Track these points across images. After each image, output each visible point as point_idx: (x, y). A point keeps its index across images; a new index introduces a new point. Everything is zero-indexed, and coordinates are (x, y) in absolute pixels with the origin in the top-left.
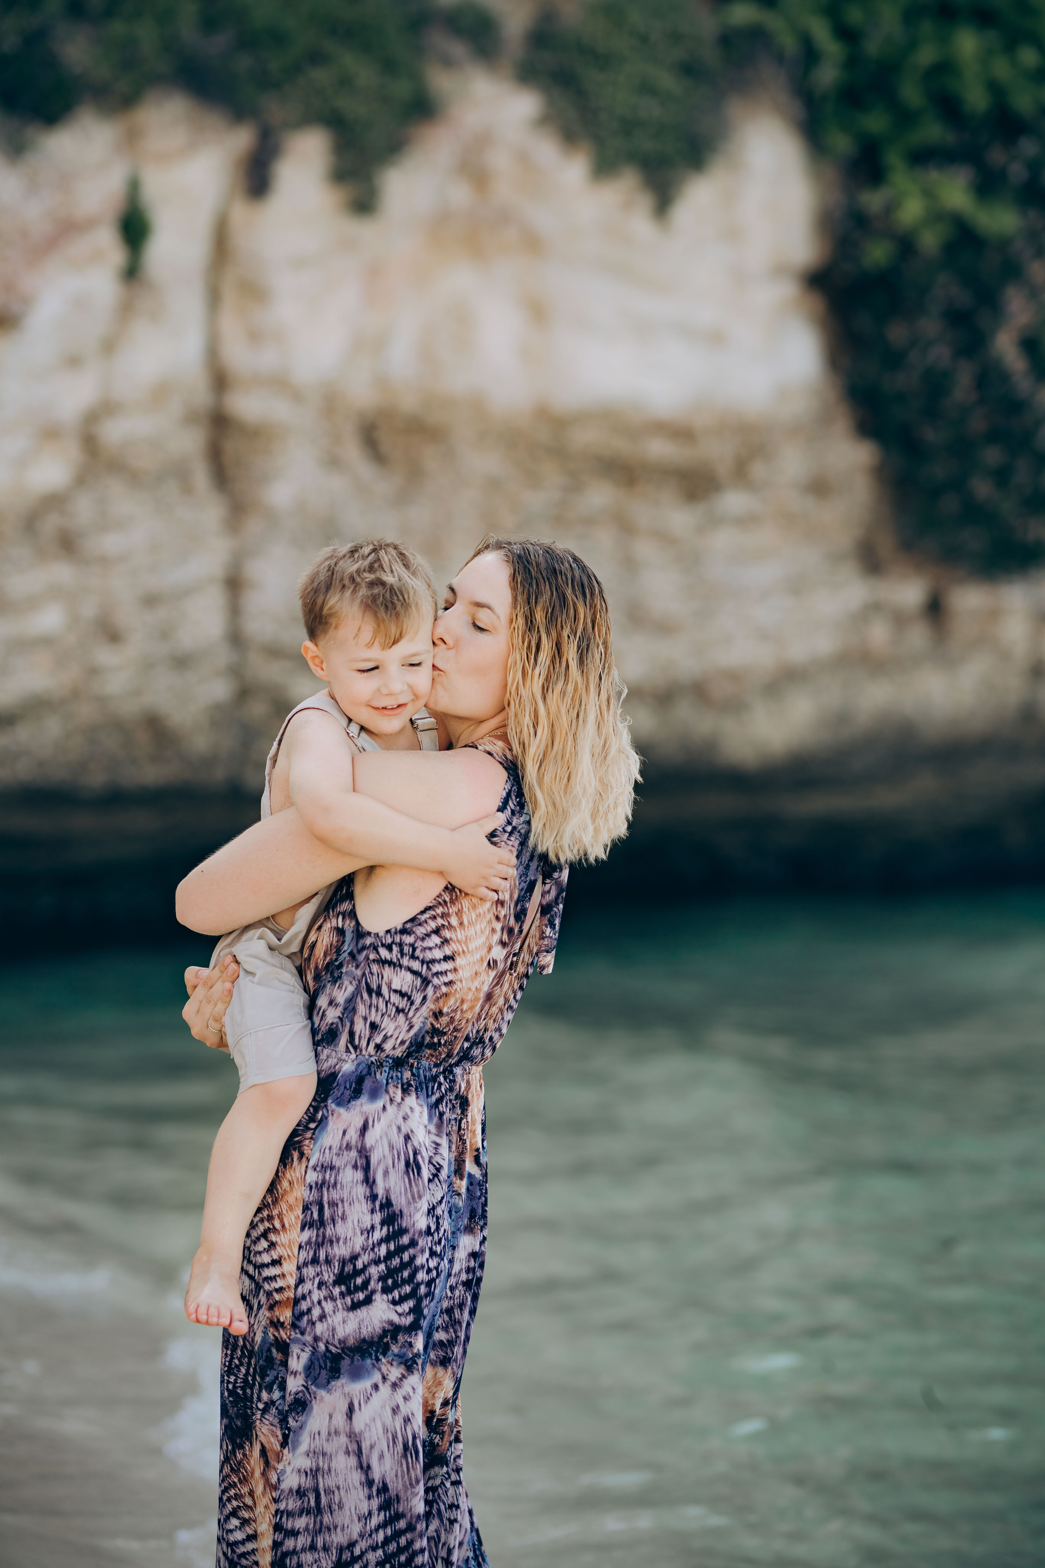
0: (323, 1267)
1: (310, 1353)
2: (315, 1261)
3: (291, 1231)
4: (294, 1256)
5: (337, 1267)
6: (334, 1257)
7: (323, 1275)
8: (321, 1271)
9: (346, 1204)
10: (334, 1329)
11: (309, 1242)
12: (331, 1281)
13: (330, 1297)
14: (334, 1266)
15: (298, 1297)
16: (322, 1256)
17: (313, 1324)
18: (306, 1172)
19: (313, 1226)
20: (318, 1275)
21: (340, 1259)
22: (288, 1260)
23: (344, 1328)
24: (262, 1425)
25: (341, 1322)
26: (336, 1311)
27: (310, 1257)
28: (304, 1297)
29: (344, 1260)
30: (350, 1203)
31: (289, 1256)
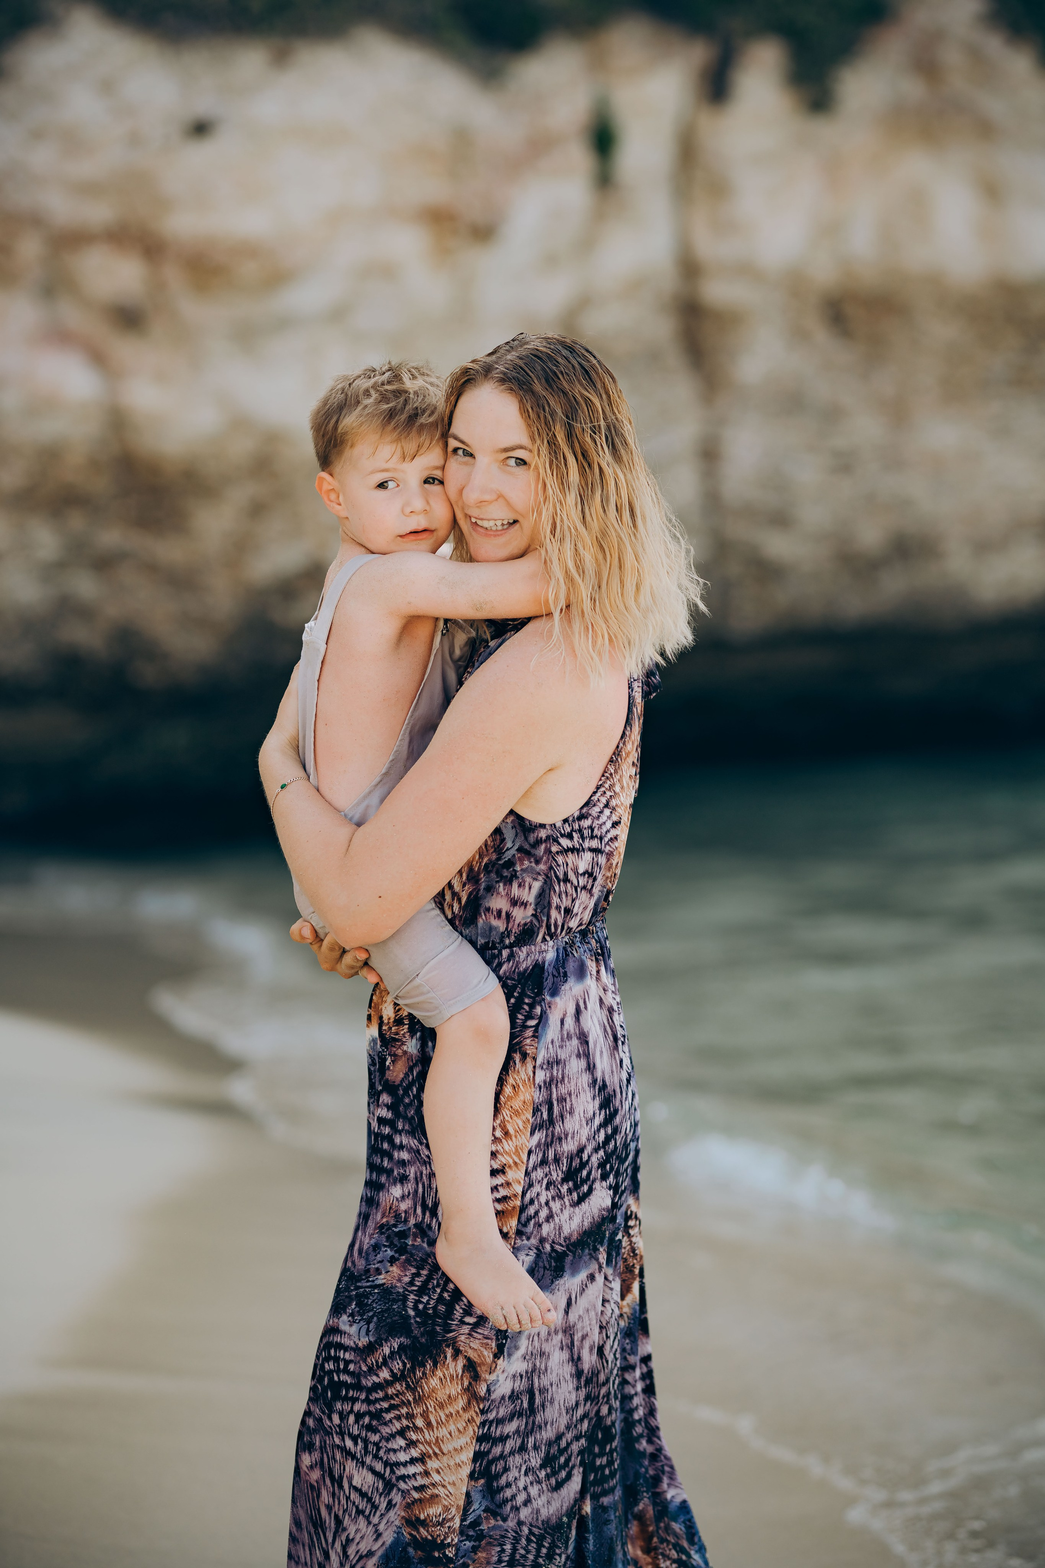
0: (551, 1167)
1: (535, 1255)
2: (544, 1162)
3: (518, 1136)
4: (523, 1163)
5: (565, 1165)
6: (563, 1154)
7: (551, 1175)
8: (550, 1172)
9: (573, 1097)
10: (560, 1228)
11: (538, 1145)
12: (559, 1179)
13: (558, 1195)
14: (563, 1164)
15: (525, 1203)
16: (551, 1155)
17: (540, 1226)
18: (534, 1073)
19: (543, 1126)
20: (546, 1175)
21: (568, 1156)
22: (514, 1168)
23: (570, 1224)
24: (472, 1339)
25: (568, 1220)
26: (563, 1208)
27: (539, 1160)
28: (532, 1202)
29: (572, 1154)
30: (577, 1096)
31: (515, 1163)
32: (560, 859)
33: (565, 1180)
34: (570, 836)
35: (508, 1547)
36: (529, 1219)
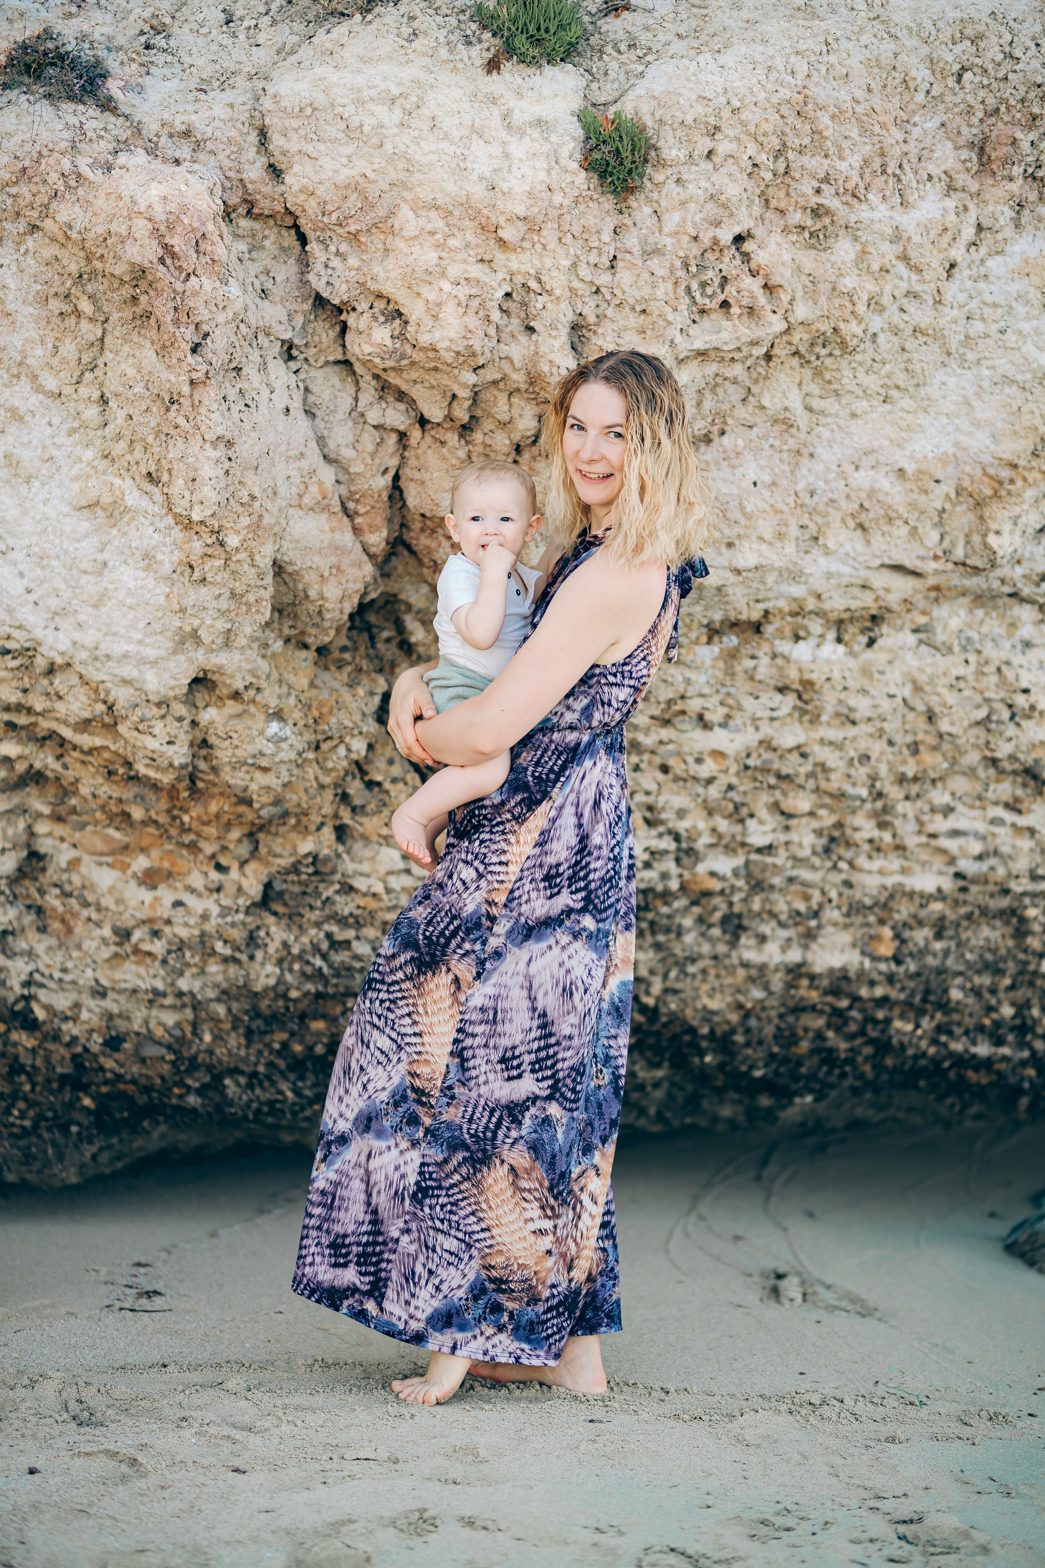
32: (606, 689)
33: (543, 880)
34: (615, 675)
35: (470, 1109)
36: (514, 899)
